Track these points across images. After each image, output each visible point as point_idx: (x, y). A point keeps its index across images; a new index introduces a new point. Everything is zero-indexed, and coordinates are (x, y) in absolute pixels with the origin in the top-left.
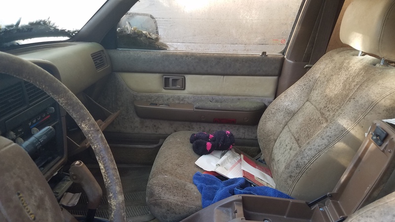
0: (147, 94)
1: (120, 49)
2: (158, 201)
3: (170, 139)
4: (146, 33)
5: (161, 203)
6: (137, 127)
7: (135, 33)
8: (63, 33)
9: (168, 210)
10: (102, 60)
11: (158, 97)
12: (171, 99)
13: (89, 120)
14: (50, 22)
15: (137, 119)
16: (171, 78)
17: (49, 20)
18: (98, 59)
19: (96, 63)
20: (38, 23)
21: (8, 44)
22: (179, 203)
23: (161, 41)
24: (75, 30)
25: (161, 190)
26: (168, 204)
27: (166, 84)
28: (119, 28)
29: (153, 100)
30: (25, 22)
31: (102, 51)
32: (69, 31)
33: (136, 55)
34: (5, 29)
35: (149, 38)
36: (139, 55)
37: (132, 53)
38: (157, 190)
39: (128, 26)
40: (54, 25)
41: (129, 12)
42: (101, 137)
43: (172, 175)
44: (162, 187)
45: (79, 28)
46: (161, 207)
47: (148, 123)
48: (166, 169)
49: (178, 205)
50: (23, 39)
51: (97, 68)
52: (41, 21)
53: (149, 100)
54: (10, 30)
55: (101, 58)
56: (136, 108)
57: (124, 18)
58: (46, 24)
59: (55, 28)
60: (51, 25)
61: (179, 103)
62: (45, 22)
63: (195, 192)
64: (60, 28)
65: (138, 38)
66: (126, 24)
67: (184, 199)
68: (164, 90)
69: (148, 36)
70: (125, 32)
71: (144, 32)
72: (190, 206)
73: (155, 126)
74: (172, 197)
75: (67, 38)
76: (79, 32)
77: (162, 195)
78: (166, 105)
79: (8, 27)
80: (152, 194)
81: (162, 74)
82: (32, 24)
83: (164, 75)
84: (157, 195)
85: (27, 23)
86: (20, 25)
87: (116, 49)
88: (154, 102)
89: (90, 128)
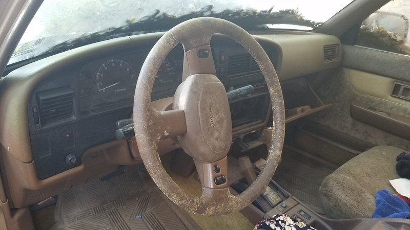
0: (370, 97)
1: (357, 46)
2: (328, 193)
3: (375, 150)
4: (391, 34)
5: (331, 196)
6: (347, 127)
7: (378, 32)
8: (307, 23)
9: (335, 206)
10: (334, 53)
11: (381, 103)
12: (396, 109)
13: (277, 86)
14: (297, 12)
15: (350, 119)
16: (404, 85)
17: (298, 10)
18: (330, 51)
19: (327, 54)
20: (287, 12)
21: (260, 26)
22: (348, 204)
23: (406, 44)
24: (319, 22)
25: (335, 185)
26: (336, 200)
27: (395, 91)
28: (364, 26)
29: (374, 104)
30: (276, 10)
31: (338, 45)
32: (313, 22)
33: (371, 54)
34: (260, 13)
35: (393, 39)
36: (374, 55)
37: (367, 51)
38: (332, 183)
39: (374, 25)
40: (301, 14)
41: (379, 10)
42: (281, 102)
43: (355, 179)
44: (338, 183)
45: (324, 21)
46: (329, 200)
47: (361, 127)
48: (352, 172)
49: (346, 205)
50: (273, 23)
51: (325, 59)
52: (290, 10)
53: (369, 103)
54: (263, 15)
55: (334, 51)
56: (352, 107)
57: (372, 16)
58: (294, 13)
59: (301, 18)
60: (299, 14)
61: (403, 116)
62: (293, 12)
63: (370, 202)
64: (306, 18)
65: (381, 38)
66: (372, 22)
67: (355, 203)
68: (390, 98)
69: (393, 37)
70: (369, 29)
71: (389, 33)
72: (358, 212)
73: (366, 132)
74: (343, 196)
75: (310, 28)
76: (323, 24)
77: (335, 190)
78: (387, 113)
79: (263, 12)
80: (326, 185)
81: (394, 80)
82: (282, 12)
83: (395, 81)
84: (330, 188)
85: (278, 11)
86: (271, 12)
87: (353, 45)
88: (374, 107)
89: (275, 93)
